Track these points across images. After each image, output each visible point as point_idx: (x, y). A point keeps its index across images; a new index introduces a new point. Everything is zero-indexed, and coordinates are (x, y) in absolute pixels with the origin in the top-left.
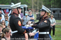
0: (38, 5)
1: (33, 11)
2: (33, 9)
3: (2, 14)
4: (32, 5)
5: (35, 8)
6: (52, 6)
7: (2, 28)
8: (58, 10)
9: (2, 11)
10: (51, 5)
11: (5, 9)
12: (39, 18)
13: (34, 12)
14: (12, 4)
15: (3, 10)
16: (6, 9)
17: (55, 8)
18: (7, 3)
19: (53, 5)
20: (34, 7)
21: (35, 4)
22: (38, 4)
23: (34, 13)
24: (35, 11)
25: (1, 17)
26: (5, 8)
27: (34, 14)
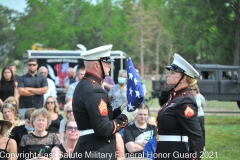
0: (157, 54)
1: (142, 70)
2: (142, 63)
3: (49, 77)
4: (139, 53)
5: (149, 63)
6: (199, 58)
7: (46, 120)
8: (218, 69)
9: (49, 67)
10: (196, 55)
11: (58, 63)
12: (160, 93)
13: (145, 73)
14: (78, 49)
15: (53, 65)
16: (62, 63)
17: (208, 62)
18: (66, 46)
19: (204, 55)
20: (145, 60)
21: (149, 51)
22: (157, 49)
23: (145, 78)
24: (147, 71)
25: (45, 88)
26: (59, 61)
27: (144, 81)
